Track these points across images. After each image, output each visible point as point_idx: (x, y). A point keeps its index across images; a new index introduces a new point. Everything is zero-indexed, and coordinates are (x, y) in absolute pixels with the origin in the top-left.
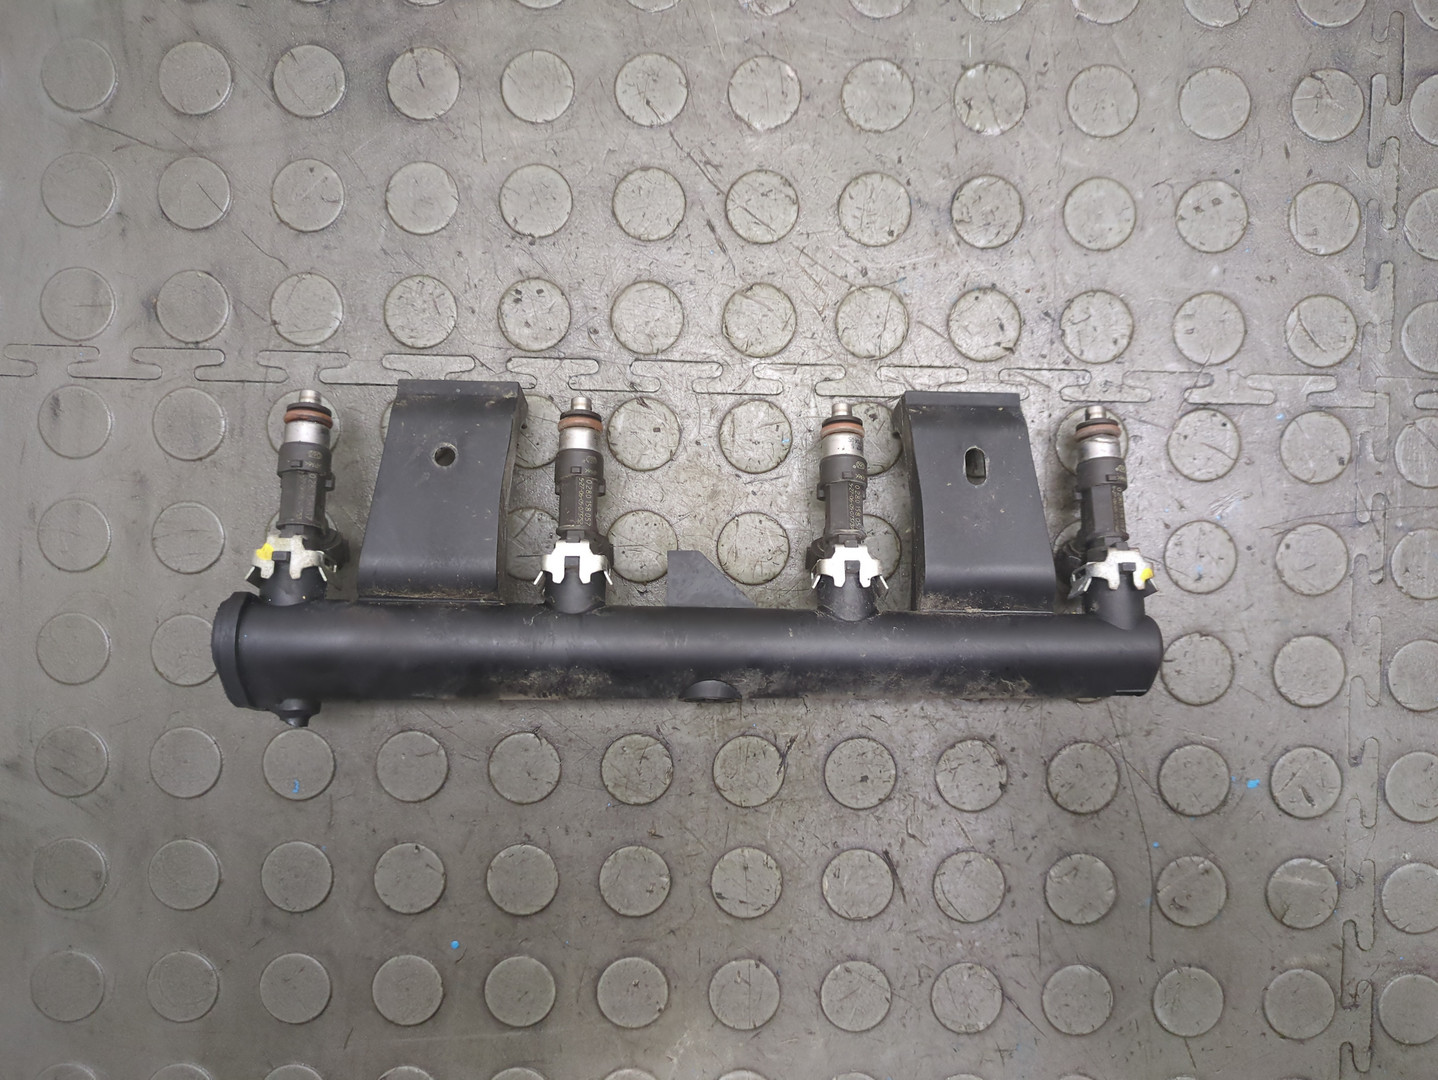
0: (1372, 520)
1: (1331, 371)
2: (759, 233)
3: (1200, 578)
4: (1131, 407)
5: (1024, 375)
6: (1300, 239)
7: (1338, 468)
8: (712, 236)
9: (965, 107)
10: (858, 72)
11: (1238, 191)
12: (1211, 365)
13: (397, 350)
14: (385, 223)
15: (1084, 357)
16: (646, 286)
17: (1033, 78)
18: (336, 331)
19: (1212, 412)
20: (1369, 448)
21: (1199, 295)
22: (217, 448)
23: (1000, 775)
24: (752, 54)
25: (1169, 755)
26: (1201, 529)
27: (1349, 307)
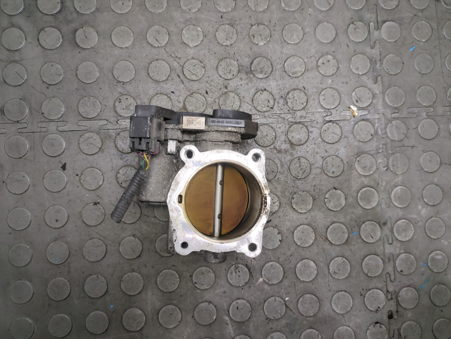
0: (382, 151)
1: (366, 108)
2: (194, 78)
3: (333, 173)
4: (309, 123)
5: (276, 115)
6: (354, 70)
7: (371, 137)
8: (179, 79)
9: (253, 37)
10: (220, 28)
11: (334, 58)
12: (331, 109)
13: (82, 119)
14: (77, 81)
15: (294, 109)
16: (160, 95)
17: (272, 28)
18: (63, 115)
19: (333, 123)
20: (379, 131)
21: (326, 88)
22: (26, 154)
23: (279, 237)
24: (188, 24)
25: (329, 227)
26: (332, 158)
27: (370, 90)
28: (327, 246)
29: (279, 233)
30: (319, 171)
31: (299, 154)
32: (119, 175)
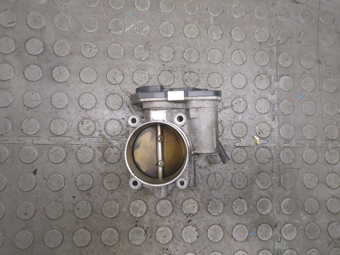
0: (276, 171)
1: (266, 139)
3: (240, 186)
6: (258, 110)
7: (268, 160)
8: (129, 109)
9: (185, 81)
10: (162, 73)
11: (244, 100)
12: (240, 138)
13: (52, 136)
14: (50, 106)
16: (113, 120)
17: (200, 75)
18: (38, 131)
19: (241, 148)
20: (275, 156)
21: (237, 122)
23: (197, 234)
24: (138, 69)
25: (234, 227)
26: (240, 174)
27: (269, 125)
28: (233, 242)
29: (197, 231)
30: (229, 183)
31: (215, 170)
32: (77, 180)
